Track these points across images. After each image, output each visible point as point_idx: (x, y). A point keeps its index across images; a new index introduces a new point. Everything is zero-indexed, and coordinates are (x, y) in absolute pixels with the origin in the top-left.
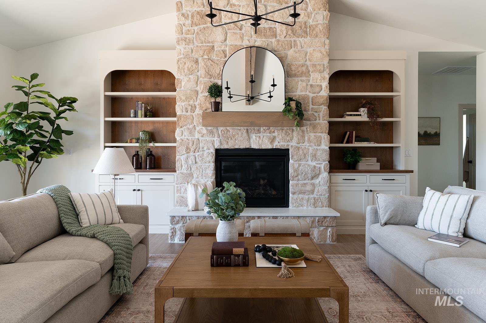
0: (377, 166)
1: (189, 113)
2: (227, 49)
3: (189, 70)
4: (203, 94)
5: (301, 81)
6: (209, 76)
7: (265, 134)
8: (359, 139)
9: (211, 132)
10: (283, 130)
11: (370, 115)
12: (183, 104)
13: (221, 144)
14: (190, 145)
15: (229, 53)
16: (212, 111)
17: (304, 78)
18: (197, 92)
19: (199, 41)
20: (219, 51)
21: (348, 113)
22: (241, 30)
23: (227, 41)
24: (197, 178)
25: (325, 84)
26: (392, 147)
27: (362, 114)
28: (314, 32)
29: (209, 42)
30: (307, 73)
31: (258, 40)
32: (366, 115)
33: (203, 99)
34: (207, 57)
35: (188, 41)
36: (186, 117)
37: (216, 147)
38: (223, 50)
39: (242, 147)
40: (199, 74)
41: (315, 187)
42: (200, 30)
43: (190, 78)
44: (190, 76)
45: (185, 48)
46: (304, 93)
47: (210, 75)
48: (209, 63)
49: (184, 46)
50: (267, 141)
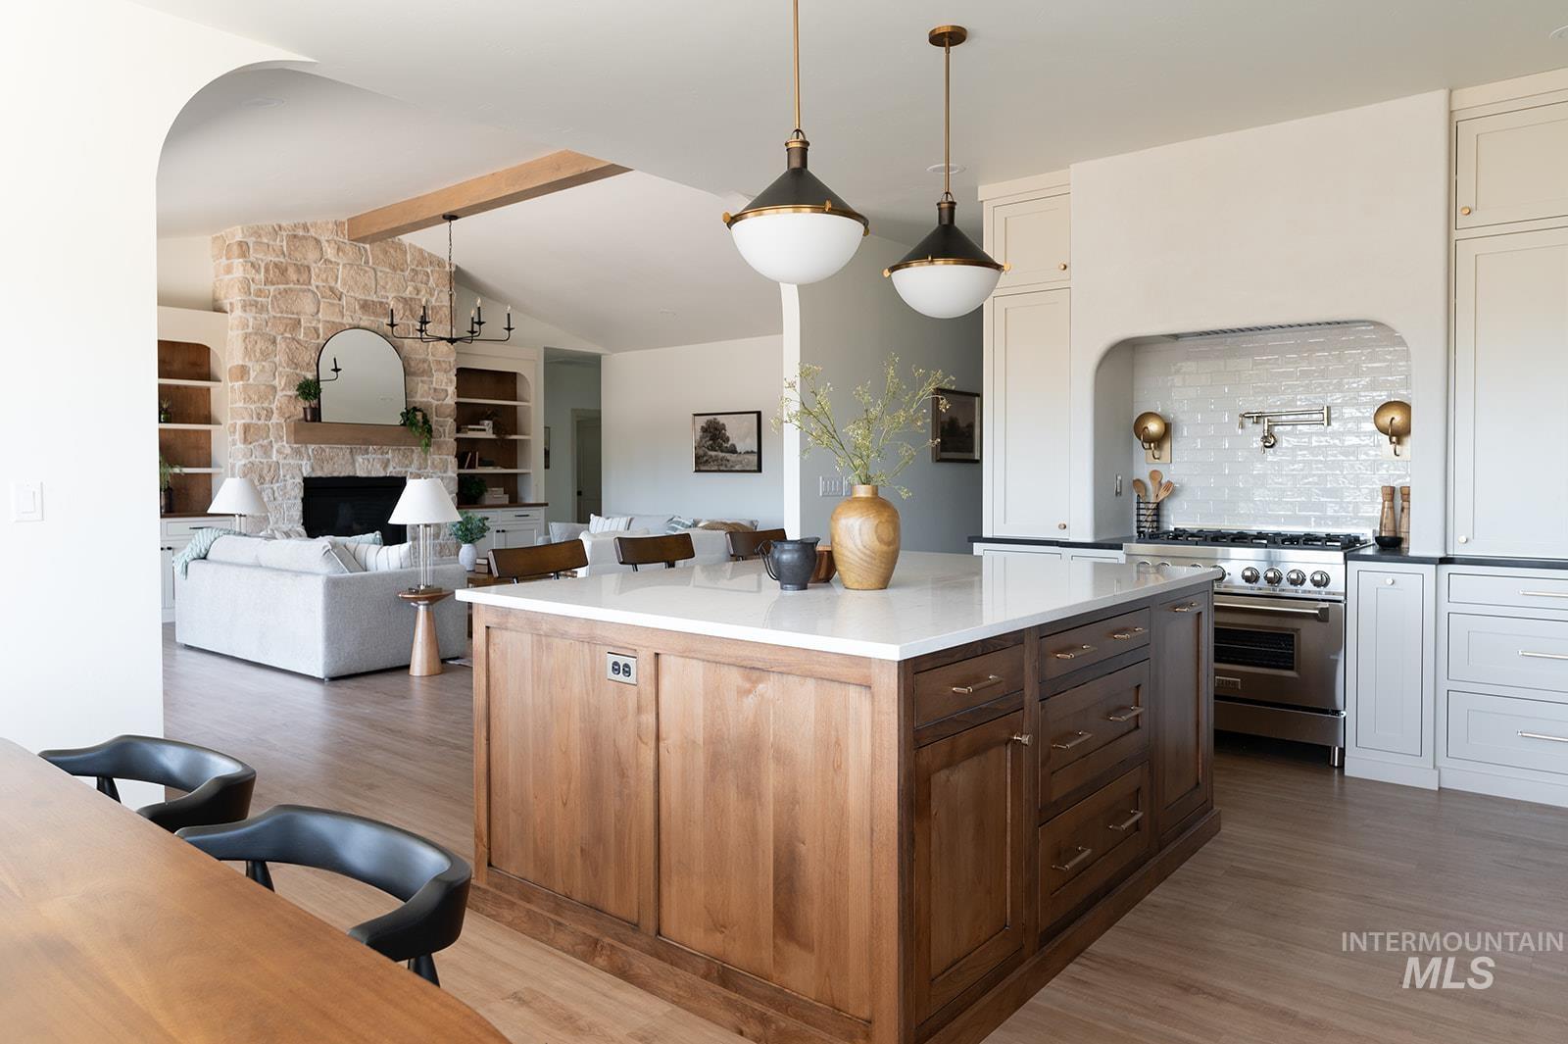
0: (506, 499)
1: (262, 422)
2: (320, 326)
3: (262, 353)
4: (284, 393)
5: (422, 381)
6: (294, 366)
7: (374, 456)
8: (483, 464)
9: (298, 452)
10: (399, 450)
11: (496, 429)
12: (253, 407)
13: (313, 470)
14: (265, 471)
15: (324, 333)
16: (307, 421)
17: (425, 378)
18: (274, 388)
19: (278, 310)
20: (309, 328)
21: (470, 427)
22: (340, 300)
23: (320, 314)
24: (277, 523)
25: (452, 389)
26: (516, 474)
27: (487, 428)
28: (438, 317)
29: (293, 314)
30: (428, 373)
31: (364, 318)
32: (491, 431)
33: (285, 400)
34: (290, 336)
35: (262, 309)
36: (258, 428)
37: (305, 475)
38: (314, 328)
39: (342, 475)
40: (277, 360)
41: (440, 530)
42: (280, 293)
43: (263, 366)
44: (264, 363)
45: (255, 318)
46: (425, 400)
47: (296, 364)
48: (294, 345)
49: (254, 315)
50: (379, 466)
